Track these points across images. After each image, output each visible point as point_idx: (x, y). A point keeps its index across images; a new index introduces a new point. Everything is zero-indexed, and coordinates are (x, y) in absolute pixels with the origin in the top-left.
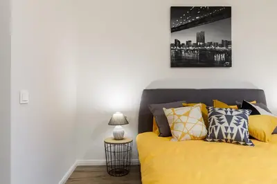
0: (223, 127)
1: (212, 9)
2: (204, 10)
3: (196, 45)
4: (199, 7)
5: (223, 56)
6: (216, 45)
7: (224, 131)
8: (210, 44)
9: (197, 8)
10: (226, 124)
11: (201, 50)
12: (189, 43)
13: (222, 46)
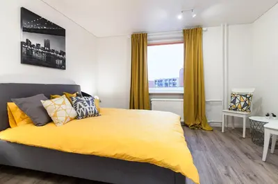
0: (87, 108)
1: (55, 25)
2: (49, 23)
3: (43, 49)
4: (46, 20)
5: (61, 61)
6: (57, 52)
7: (88, 110)
8: (53, 51)
9: (44, 20)
10: (88, 106)
11: (47, 54)
12: (38, 45)
13: (60, 54)
